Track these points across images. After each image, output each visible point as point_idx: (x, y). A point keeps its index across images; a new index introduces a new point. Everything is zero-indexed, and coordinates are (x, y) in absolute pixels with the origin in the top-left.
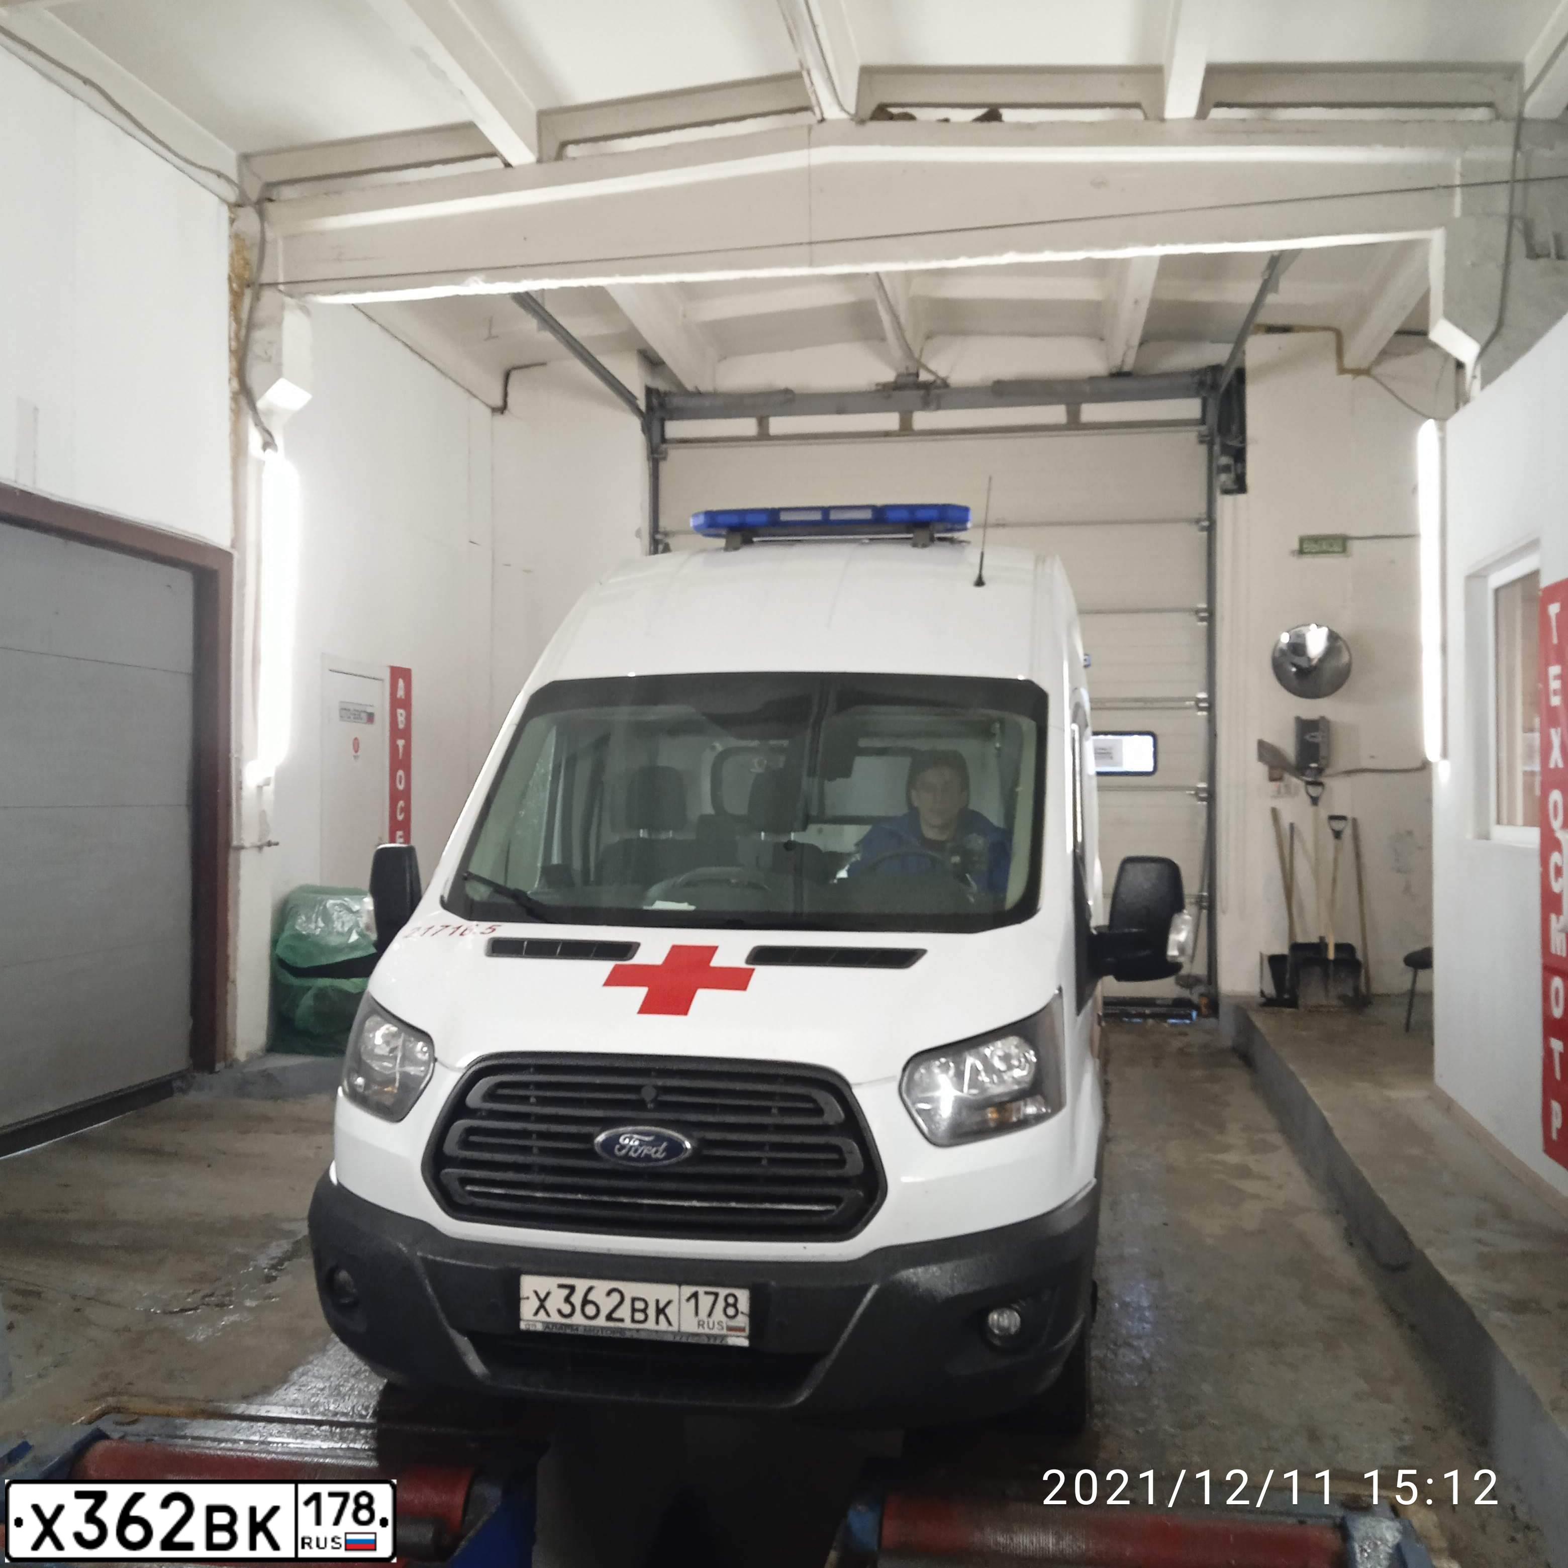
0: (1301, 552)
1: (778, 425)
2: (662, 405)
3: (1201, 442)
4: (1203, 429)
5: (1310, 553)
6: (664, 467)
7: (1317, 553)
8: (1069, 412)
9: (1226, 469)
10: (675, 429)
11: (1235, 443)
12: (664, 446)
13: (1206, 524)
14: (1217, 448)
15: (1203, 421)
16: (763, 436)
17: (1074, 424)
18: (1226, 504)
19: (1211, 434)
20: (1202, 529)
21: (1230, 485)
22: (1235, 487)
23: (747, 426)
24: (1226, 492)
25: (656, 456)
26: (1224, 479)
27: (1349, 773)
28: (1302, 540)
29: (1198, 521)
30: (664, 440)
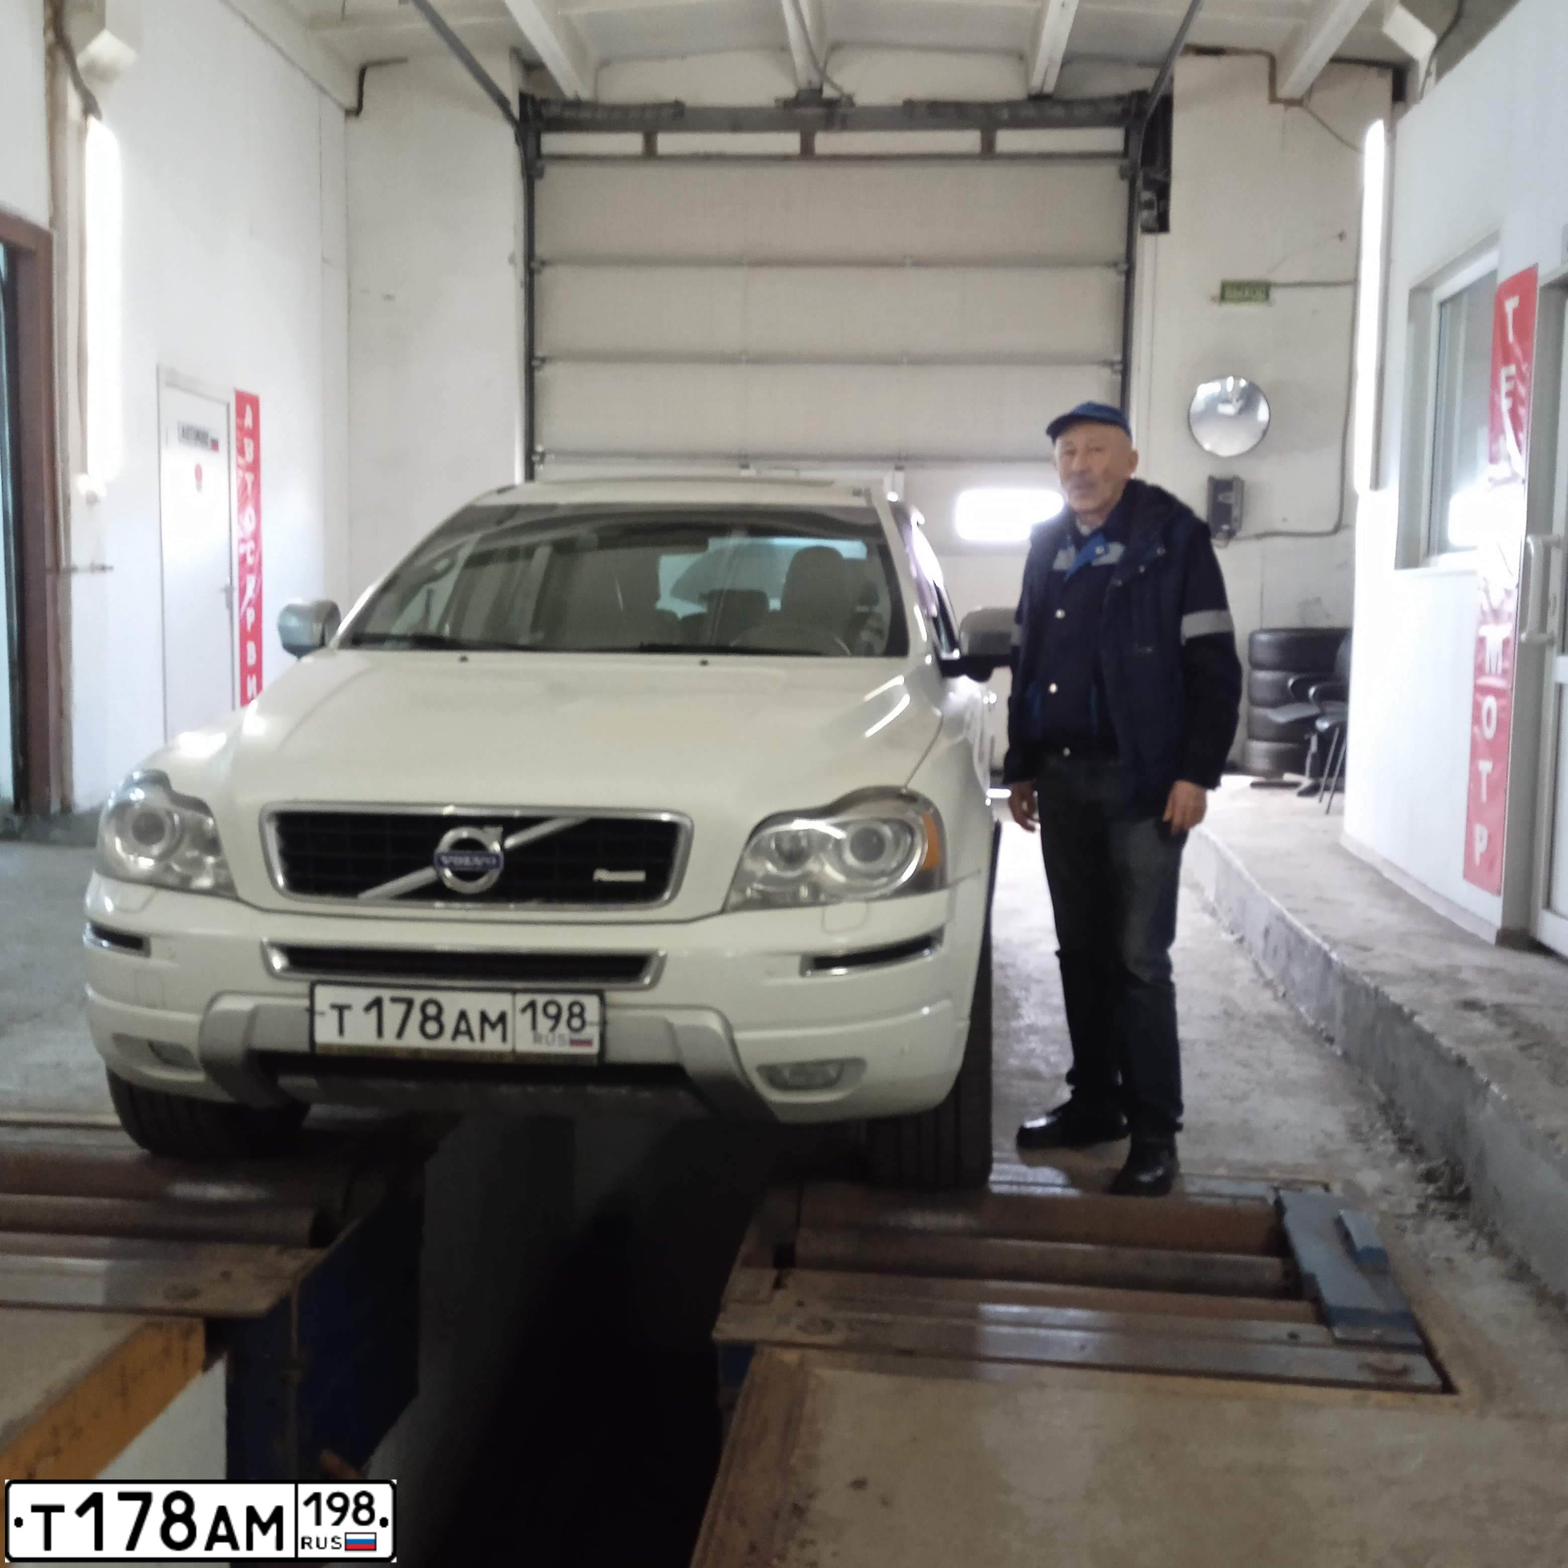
0: (1223, 298)
1: (667, 142)
2: (538, 115)
3: (1123, 176)
4: (1125, 162)
5: (1231, 299)
6: (539, 185)
7: (1237, 300)
8: (983, 139)
9: (1149, 205)
10: (552, 142)
11: (1159, 176)
12: (540, 162)
13: (1125, 266)
14: (1140, 183)
15: (1126, 153)
16: (650, 153)
17: (988, 151)
18: (1146, 244)
19: (1133, 169)
20: (1119, 273)
21: (1153, 223)
22: (1155, 225)
23: (632, 142)
24: (1148, 230)
25: (531, 173)
26: (1145, 216)
27: (1260, 536)
28: (1224, 286)
29: (1115, 264)
30: (539, 155)
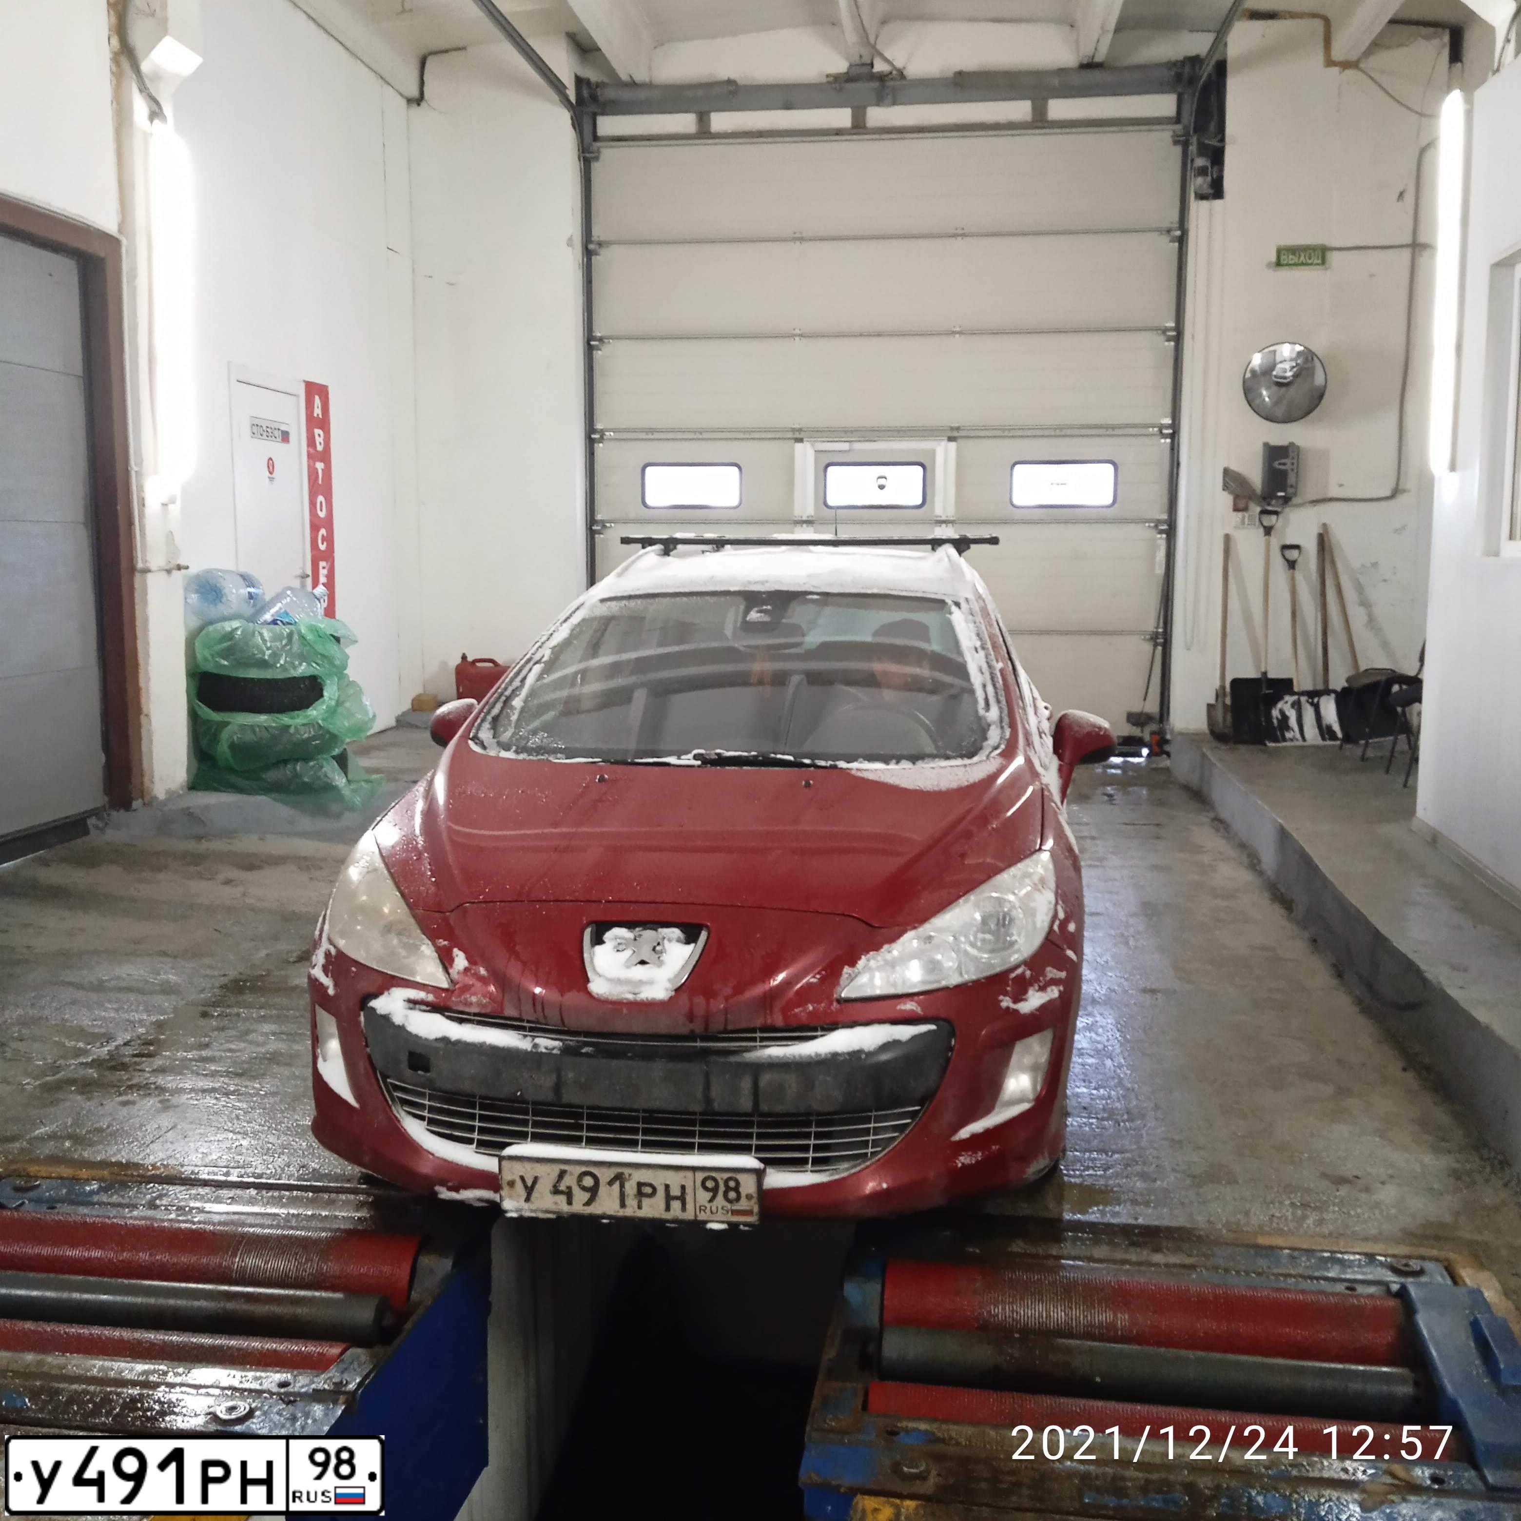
0: (1278, 264)
1: (720, 121)
2: (593, 98)
3: (1176, 143)
4: (1178, 127)
5: (1287, 265)
6: (595, 166)
7: (1295, 265)
8: (1034, 108)
9: (1202, 171)
10: (608, 125)
11: (1214, 142)
12: (598, 144)
13: (1178, 233)
14: (1193, 148)
15: (1178, 119)
16: (704, 133)
17: (1040, 121)
18: (1199, 210)
19: (1187, 134)
20: (1174, 239)
21: (1206, 190)
22: (1211, 191)
23: (685, 122)
24: (1202, 197)
25: (587, 155)
26: (1199, 183)
27: (1315, 502)
28: (1279, 251)
29: (1169, 231)
30: (596, 138)
